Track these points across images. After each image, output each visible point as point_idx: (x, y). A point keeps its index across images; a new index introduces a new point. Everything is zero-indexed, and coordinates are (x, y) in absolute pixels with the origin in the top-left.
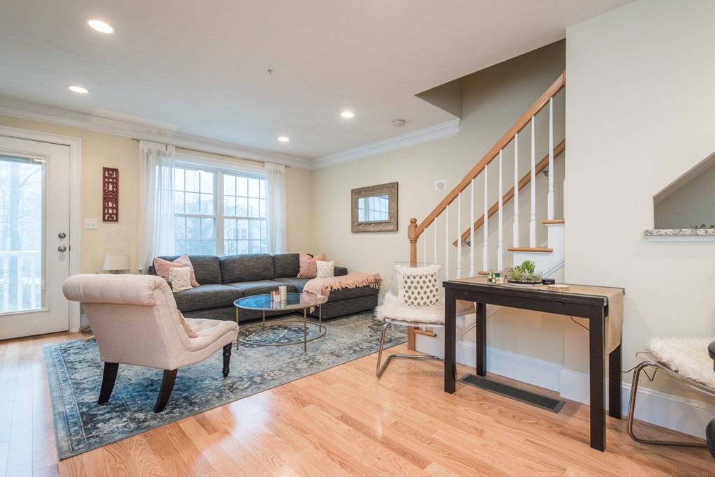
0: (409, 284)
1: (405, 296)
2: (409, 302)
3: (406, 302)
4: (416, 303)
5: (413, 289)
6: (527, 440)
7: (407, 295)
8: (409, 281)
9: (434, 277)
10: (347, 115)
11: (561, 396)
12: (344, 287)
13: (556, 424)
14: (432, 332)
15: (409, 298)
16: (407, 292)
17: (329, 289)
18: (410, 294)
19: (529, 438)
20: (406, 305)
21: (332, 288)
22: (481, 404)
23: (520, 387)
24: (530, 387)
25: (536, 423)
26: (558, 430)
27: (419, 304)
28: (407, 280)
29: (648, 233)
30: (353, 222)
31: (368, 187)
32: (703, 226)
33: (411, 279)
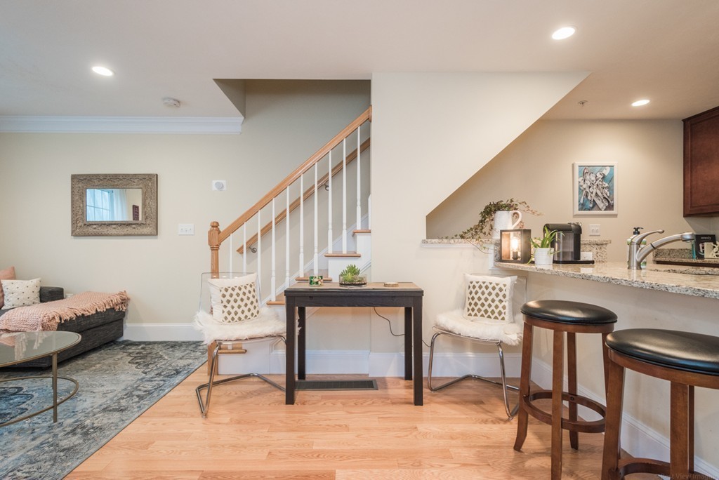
0: (228, 297)
1: (223, 312)
2: (229, 318)
3: (226, 318)
4: (236, 318)
5: (232, 303)
6: (379, 418)
7: (226, 310)
8: (228, 294)
9: (253, 287)
10: (102, 71)
11: (370, 376)
12: (79, 314)
13: (385, 398)
14: (241, 348)
15: (229, 313)
16: (225, 306)
17: (58, 320)
18: (229, 308)
19: (380, 416)
20: (226, 322)
21: (61, 319)
22: (325, 404)
23: (338, 379)
24: (345, 376)
25: (373, 403)
26: (389, 401)
27: (240, 319)
28: (225, 293)
29: (424, 242)
30: (74, 222)
31: (106, 175)
32: (447, 238)
33: (230, 291)
